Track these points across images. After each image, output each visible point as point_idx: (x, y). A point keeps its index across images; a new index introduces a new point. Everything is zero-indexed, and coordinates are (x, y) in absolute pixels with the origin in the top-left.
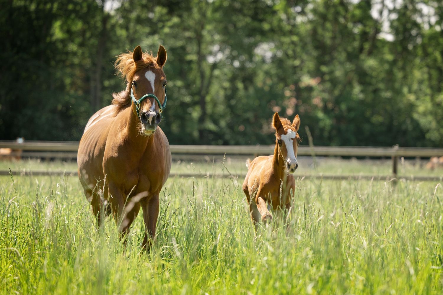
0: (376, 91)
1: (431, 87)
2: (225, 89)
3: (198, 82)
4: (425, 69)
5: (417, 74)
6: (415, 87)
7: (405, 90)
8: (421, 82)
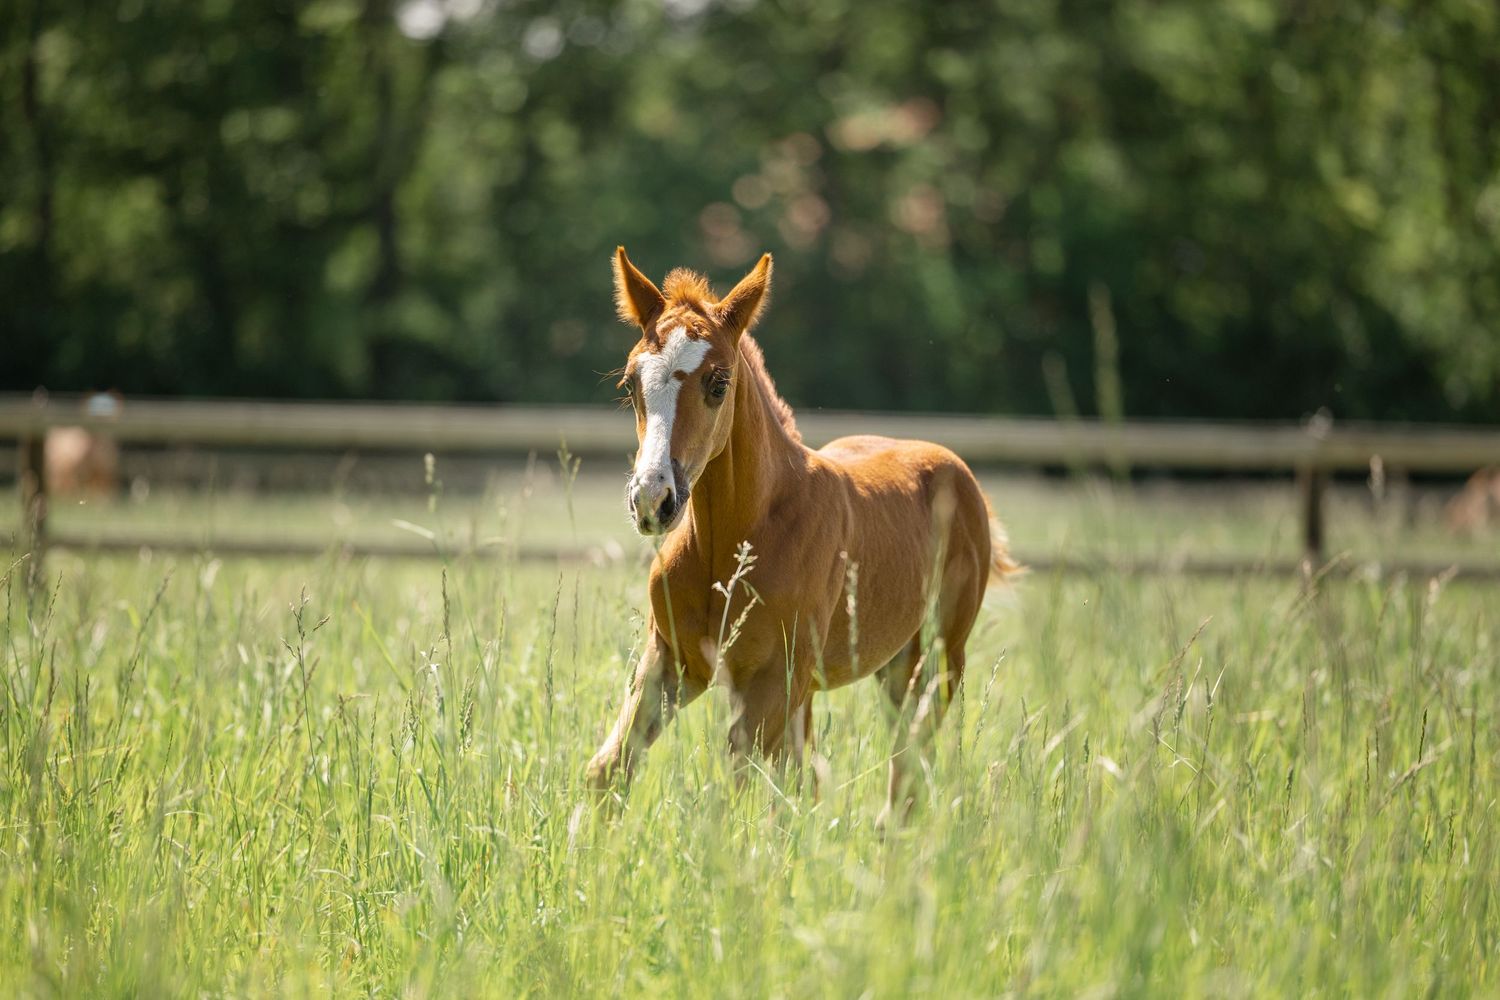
0: (1191, 169)
1: (1448, 150)
2: (488, 153)
3: (364, 121)
4: (1421, 70)
5: (1383, 93)
6: (1373, 149)
7: (1329, 162)
8: (1397, 129)
